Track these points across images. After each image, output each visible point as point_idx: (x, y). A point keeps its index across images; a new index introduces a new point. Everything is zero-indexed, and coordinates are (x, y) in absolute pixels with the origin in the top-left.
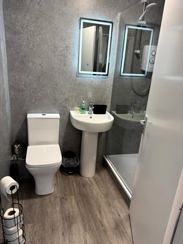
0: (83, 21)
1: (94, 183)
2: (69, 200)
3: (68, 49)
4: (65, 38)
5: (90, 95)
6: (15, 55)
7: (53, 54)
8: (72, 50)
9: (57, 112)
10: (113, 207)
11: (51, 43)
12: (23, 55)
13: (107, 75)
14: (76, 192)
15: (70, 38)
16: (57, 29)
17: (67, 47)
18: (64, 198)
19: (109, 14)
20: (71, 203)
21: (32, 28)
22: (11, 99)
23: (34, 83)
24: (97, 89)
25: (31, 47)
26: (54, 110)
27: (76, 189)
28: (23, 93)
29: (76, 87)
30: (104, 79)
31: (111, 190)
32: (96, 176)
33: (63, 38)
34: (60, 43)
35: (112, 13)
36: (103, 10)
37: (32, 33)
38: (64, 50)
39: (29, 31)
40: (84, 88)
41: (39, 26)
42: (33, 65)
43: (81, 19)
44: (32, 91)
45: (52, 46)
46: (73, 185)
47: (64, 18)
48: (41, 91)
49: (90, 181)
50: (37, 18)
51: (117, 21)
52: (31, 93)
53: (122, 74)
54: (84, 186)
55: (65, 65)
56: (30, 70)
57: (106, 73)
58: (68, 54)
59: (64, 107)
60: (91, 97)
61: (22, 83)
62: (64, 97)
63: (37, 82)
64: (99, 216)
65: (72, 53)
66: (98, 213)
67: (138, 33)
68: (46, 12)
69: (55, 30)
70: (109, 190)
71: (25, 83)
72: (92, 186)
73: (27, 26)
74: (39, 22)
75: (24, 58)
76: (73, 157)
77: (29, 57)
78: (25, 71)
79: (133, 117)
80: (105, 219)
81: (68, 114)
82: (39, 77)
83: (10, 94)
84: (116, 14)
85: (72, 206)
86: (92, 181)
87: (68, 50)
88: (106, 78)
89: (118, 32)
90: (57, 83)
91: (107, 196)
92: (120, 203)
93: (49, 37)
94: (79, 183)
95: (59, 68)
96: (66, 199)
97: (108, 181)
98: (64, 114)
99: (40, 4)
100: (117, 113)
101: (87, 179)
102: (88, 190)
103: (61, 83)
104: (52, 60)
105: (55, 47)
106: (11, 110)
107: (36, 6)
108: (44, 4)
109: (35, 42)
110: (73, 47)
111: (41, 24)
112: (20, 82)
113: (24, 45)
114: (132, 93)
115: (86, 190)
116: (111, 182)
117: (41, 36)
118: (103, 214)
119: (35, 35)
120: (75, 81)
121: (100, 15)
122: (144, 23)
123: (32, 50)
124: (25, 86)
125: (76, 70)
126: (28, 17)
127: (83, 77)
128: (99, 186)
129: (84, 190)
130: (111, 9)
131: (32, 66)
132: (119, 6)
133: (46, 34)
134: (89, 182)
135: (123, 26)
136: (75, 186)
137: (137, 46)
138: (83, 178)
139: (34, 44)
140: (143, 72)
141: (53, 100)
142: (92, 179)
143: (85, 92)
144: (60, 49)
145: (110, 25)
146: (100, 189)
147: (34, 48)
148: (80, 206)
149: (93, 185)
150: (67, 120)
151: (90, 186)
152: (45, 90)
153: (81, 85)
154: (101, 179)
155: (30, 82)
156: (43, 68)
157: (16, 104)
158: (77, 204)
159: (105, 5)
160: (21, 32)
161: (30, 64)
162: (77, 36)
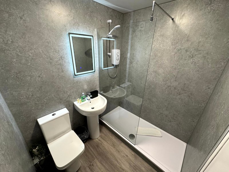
0: (71, 35)
1: (103, 141)
2: (95, 165)
3: (63, 58)
4: (59, 50)
5: (85, 87)
6: (6, 73)
7: (50, 65)
8: (66, 59)
9: (63, 107)
10: (121, 152)
11: (46, 56)
12: (16, 72)
13: (95, 71)
14: (96, 155)
15: (63, 50)
16: (49, 43)
17: (61, 57)
18: (90, 165)
19: (89, 30)
20: (97, 166)
21: (20, 44)
22: (14, 115)
23: (36, 93)
24: (90, 82)
25: (24, 62)
26: (61, 107)
27: (94, 152)
28: (27, 105)
29: (75, 85)
30: (93, 74)
31: (114, 140)
32: (101, 134)
33: (56, 51)
34: (55, 55)
35: (91, 29)
36: (85, 27)
37: (21, 49)
38: (60, 60)
39: (17, 47)
40: (81, 84)
41: (28, 41)
42: (32, 78)
43: (69, 34)
44: (36, 100)
45: (47, 58)
46: (91, 150)
47: (54, 33)
48: (46, 97)
49: (100, 140)
50: (24, 34)
51: (95, 35)
52: (36, 102)
53: (103, 69)
54: (98, 146)
55: (63, 71)
56: (29, 84)
57: (94, 71)
58: (63, 62)
59: (68, 101)
60: (86, 88)
61: (23, 97)
62: (67, 95)
63: (40, 91)
64: (118, 164)
65: (67, 61)
66: (116, 162)
67: (108, 42)
68: (33, 27)
69: (47, 44)
70: (113, 141)
71: (26, 96)
72: (103, 144)
73: (12, 42)
74: (27, 37)
75: (18, 75)
76: (84, 132)
77: (24, 72)
78: (24, 85)
79: (112, 92)
80: (122, 164)
81: (73, 105)
82: (41, 87)
83: (11, 111)
84: (94, 30)
85: (99, 168)
86: (100, 139)
87: (63, 60)
88: (94, 74)
89: (97, 42)
90: (59, 86)
91: (114, 146)
92: (122, 146)
93: (42, 51)
94: (94, 146)
95: (59, 75)
96: (93, 165)
97: (109, 134)
98: (70, 106)
99: (24, 18)
100: (104, 93)
101: (97, 140)
102: (102, 148)
103: (62, 86)
104: (50, 70)
105: (50, 59)
106: (18, 124)
107: (19, 21)
108: (28, 19)
109: (28, 58)
110: (67, 57)
111: (30, 40)
112: (20, 97)
113: (15, 62)
114: (109, 78)
115: (101, 148)
116: (111, 134)
117: (33, 51)
118: (119, 161)
119: (26, 51)
120: (73, 81)
121: (83, 30)
122: (111, 36)
123: (26, 65)
124: (28, 98)
125: (72, 73)
126: (10, 32)
127: (78, 77)
128: (106, 141)
129: (100, 150)
130: (90, 26)
131: (30, 79)
132: (95, 24)
133: (38, 49)
134: (99, 142)
135: (99, 38)
136: (92, 150)
137: (108, 51)
138: (94, 140)
139: (27, 59)
140: (113, 65)
141: (58, 100)
142: (99, 138)
143: (82, 86)
144: (56, 60)
145: (91, 37)
146: (107, 142)
147: (29, 63)
148: (104, 164)
149: (102, 142)
150: (72, 109)
151: (101, 144)
152: (49, 95)
153: (78, 82)
154: (105, 135)
155: (32, 94)
156: (42, 79)
157: (21, 117)
158: (101, 164)
159: (85, 23)
160: (5, 49)
161: (27, 79)
162: (68, 47)
